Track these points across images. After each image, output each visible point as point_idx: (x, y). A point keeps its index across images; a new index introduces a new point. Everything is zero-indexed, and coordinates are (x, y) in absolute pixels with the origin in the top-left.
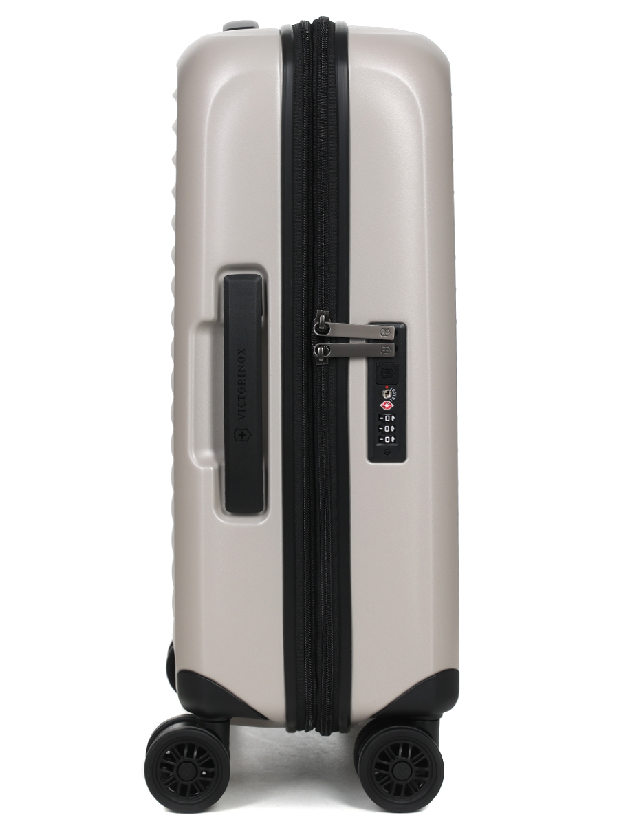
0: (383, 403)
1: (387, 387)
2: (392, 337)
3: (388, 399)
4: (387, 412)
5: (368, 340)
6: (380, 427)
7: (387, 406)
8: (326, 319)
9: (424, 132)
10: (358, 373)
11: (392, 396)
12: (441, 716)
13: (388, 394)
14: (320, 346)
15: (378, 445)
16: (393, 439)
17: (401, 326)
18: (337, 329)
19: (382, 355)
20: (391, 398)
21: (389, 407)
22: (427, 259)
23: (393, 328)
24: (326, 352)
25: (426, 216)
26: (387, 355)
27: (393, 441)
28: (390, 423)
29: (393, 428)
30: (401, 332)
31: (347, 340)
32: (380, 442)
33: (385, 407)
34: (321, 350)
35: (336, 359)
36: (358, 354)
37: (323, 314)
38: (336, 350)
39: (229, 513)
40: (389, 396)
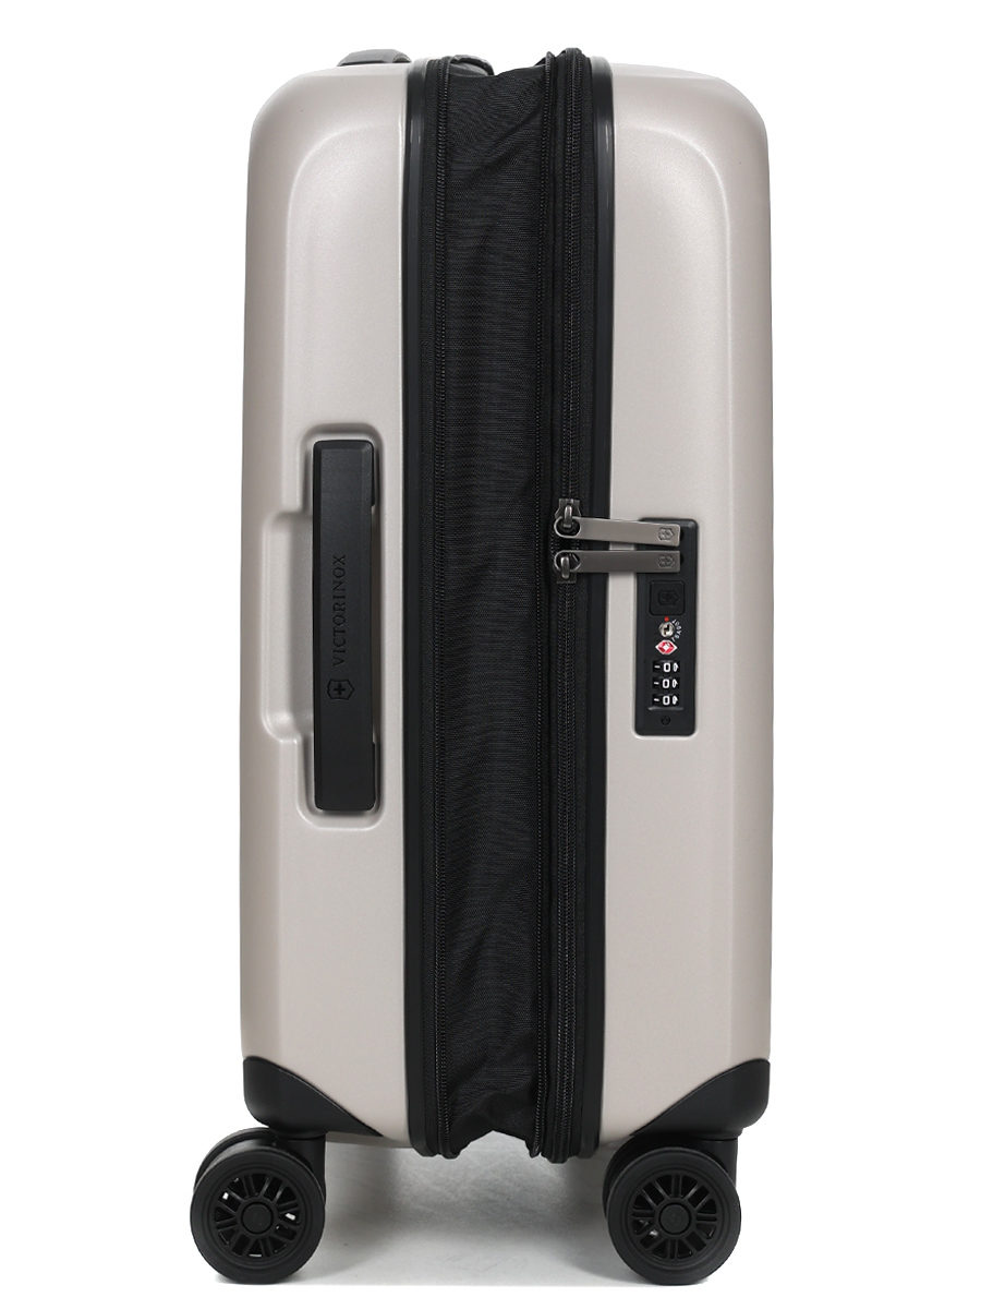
0: (660, 645)
1: (666, 619)
2: (676, 541)
3: (669, 638)
4: (666, 658)
5: (639, 546)
6: (655, 680)
7: (666, 647)
8: (574, 513)
9: (728, 228)
10: (622, 596)
11: (675, 633)
12: (740, 1133)
13: (668, 629)
14: (564, 555)
15: (650, 709)
16: (675, 699)
17: (691, 525)
18: (591, 529)
19: (660, 569)
20: (673, 636)
21: (668, 651)
22: (731, 422)
23: (677, 527)
24: (572, 564)
25: (730, 356)
26: (668, 569)
27: (674, 703)
28: (671, 675)
29: (675, 682)
30: (689, 534)
31: (605, 545)
32: (654, 703)
33: (663, 650)
34: (565, 561)
35: (588, 575)
36: (622, 567)
37: (569, 504)
38: (588, 560)
39: (320, 811)
40: (670, 633)
